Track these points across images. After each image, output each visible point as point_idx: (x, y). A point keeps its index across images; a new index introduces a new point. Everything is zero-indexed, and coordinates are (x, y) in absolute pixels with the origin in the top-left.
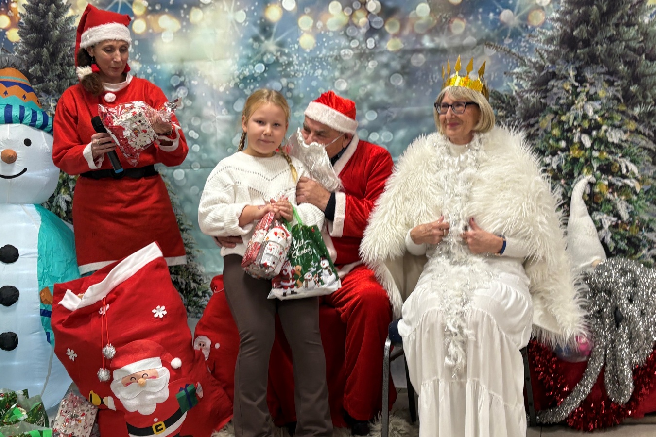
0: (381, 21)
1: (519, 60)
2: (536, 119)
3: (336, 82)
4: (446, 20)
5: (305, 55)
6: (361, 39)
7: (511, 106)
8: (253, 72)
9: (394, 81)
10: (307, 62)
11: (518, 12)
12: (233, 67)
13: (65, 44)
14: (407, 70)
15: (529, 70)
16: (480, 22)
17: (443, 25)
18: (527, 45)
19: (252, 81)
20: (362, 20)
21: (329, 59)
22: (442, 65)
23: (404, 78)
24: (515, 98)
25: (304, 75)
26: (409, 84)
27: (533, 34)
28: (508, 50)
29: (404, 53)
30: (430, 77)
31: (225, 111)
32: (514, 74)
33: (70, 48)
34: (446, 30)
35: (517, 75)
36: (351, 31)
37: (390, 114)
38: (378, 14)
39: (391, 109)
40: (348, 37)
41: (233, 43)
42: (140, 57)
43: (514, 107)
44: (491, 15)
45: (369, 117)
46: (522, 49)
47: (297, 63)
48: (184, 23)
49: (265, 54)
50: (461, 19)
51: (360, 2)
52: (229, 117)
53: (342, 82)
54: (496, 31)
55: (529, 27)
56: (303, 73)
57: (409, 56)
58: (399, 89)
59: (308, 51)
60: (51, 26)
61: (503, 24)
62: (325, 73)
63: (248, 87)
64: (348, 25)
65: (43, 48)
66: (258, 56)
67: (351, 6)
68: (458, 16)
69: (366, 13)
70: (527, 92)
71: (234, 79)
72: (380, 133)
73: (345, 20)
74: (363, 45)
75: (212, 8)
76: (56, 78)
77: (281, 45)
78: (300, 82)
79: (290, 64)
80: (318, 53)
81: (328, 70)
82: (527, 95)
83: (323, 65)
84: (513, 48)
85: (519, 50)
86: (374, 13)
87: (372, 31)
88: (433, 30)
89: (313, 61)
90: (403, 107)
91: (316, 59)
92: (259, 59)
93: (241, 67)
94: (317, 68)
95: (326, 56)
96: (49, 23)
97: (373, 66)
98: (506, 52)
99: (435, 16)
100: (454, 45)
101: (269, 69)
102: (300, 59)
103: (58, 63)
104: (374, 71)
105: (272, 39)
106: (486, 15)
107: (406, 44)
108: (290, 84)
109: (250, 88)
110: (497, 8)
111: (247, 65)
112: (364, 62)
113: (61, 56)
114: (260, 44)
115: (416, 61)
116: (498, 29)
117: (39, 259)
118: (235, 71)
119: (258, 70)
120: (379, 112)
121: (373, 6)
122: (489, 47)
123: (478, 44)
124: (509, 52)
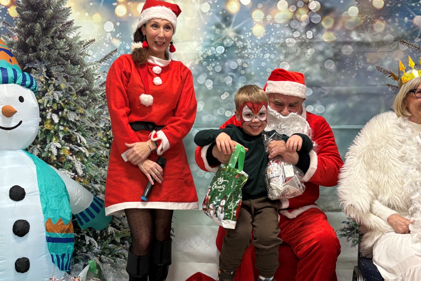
0: (319, 18)
3: (281, 64)
4: (370, 21)
5: (257, 41)
6: (302, 31)
8: (215, 53)
9: (327, 66)
10: (258, 47)
12: (198, 48)
13: (58, 21)
14: (338, 58)
16: (397, 24)
17: (368, 24)
19: (214, 60)
20: (304, 16)
21: (276, 45)
22: (365, 55)
23: (335, 64)
25: (256, 57)
26: (339, 68)
28: (418, 47)
29: (337, 44)
30: (356, 64)
33: (61, 25)
34: (369, 29)
36: (294, 24)
37: (323, 91)
38: (317, 13)
39: (324, 88)
40: (292, 28)
41: (199, 29)
42: (120, 35)
44: (406, 19)
45: (308, 93)
47: (250, 47)
49: (225, 38)
50: (382, 21)
51: (303, 1)
53: (286, 64)
54: (409, 31)
56: (254, 56)
57: (341, 46)
58: (331, 72)
59: (259, 38)
60: (46, 5)
61: (415, 26)
62: (273, 56)
63: (210, 65)
64: (292, 20)
65: (36, 23)
66: (219, 40)
67: (296, 4)
68: (380, 18)
69: (308, 11)
71: (199, 57)
72: (315, 106)
73: (289, 15)
74: (304, 36)
76: (46, 48)
77: (238, 32)
78: (252, 62)
79: (244, 48)
80: (267, 40)
81: (275, 54)
83: (271, 50)
86: (314, 11)
87: (311, 25)
88: (360, 28)
89: (263, 46)
90: (334, 86)
91: (266, 45)
92: (220, 42)
93: (205, 49)
94: (266, 52)
95: (274, 43)
96: (44, 3)
97: (311, 52)
98: (416, 48)
99: (362, 17)
100: (376, 40)
101: (228, 51)
102: (253, 44)
103: (49, 37)
104: (312, 57)
105: (231, 27)
106: (402, 19)
107: (338, 37)
108: (244, 64)
109: (212, 66)
110: (411, 14)
111: (209, 47)
112: (304, 49)
113: (53, 30)
114: (221, 30)
115: (345, 51)
116: (411, 31)
117: (41, 196)
118: (199, 51)
119: (219, 51)
120: (314, 89)
121: (314, 5)
122: (403, 43)
123: (395, 41)
124: (418, 49)
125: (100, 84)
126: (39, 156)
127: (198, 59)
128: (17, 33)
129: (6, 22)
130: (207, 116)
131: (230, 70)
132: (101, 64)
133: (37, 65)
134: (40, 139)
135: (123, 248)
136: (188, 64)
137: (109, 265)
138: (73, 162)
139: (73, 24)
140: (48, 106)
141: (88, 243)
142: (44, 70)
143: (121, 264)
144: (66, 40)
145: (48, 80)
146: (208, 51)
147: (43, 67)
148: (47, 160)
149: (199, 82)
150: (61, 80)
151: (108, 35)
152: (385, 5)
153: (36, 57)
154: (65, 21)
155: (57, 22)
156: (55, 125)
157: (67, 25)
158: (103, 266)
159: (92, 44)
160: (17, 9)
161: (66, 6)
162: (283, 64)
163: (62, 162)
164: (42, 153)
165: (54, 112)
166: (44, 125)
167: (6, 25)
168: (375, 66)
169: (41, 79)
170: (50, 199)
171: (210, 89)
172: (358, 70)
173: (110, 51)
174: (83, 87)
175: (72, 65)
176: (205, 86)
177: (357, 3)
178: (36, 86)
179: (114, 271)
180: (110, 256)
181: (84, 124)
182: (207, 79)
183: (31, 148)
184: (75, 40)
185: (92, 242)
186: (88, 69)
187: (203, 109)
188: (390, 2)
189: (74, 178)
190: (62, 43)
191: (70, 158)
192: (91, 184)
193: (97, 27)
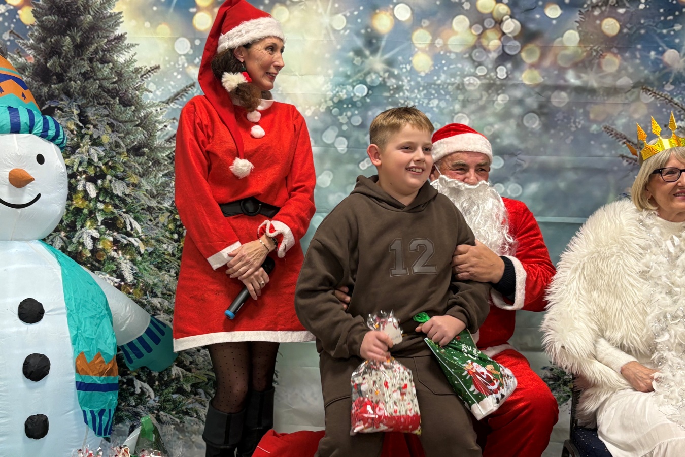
0: (517, 46)
3: (456, 116)
4: (597, 54)
5: (419, 79)
6: (490, 66)
8: (352, 95)
9: (528, 122)
10: (421, 89)
12: (326, 86)
13: (100, 34)
14: (546, 110)
16: (638, 61)
17: (593, 59)
19: (350, 106)
20: (493, 42)
21: (450, 87)
22: (588, 108)
23: (540, 120)
26: (546, 127)
28: (670, 98)
29: (543, 89)
30: (572, 121)
33: (106, 40)
34: (595, 67)
36: (477, 54)
37: (521, 162)
38: (515, 38)
39: (522, 157)
40: (474, 61)
41: (327, 56)
44: (653, 53)
47: (408, 88)
49: (369, 73)
50: (615, 55)
53: (464, 116)
54: (657, 73)
56: (414, 102)
57: (549, 93)
58: (533, 132)
59: (423, 74)
60: (82, 8)
61: (666, 66)
62: (443, 104)
63: (344, 114)
64: (474, 47)
65: (65, 36)
66: (359, 74)
67: (482, 23)
68: (612, 50)
69: (500, 35)
71: (326, 101)
72: (506, 184)
73: (471, 39)
74: (492, 74)
75: (303, 7)
76: (80, 77)
77: (390, 63)
79: (399, 89)
80: (436, 78)
81: (447, 101)
83: (441, 94)
84: (676, 96)
85: (683, 100)
86: (510, 35)
87: (504, 57)
89: (428, 87)
90: (537, 155)
91: (433, 86)
92: (361, 79)
93: (336, 87)
94: (432, 97)
95: (445, 83)
96: (79, 4)
97: (502, 100)
98: (667, 100)
99: (585, 47)
100: (605, 86)
101: (373, 93)
102: (412, 83)
103: (86, 58)
104: (504, 108)
105: (379, 54)
106: (646, 54)
107: (546, 78)
109: (346, 115)
110: (660, 46)
111: (343, 85)
112: (493, 95)
113: (92, 48)
114: (363, 59)
115: (557, 100)
116: (660, 72)
117: (69, 316)
118: (328, 91)
119: (359, 93)
120: (506, 159)
121: (511, 26)
122: (646, 92)
123: (634, 87)
124: (670, 101)
125: (167, 137)
126: (64, 250)
127: (324, 103)
128: (32, 51)
129: (14, 31)
130: (336, 195)
132: (169, 106)
133: (64, 103)
134: (65, 222)
135: (194, 401)
136: (309, 110)
137: (173, 426)
138: (119, 261)
139: (124, 40)
140: (80, 169)
141: (138, 391)
142: (76, 112)
143: (192, 426)
144: (113, 65)
145: (81, 128)
146: (342, 92)
147: (74, 107)
148: (77, 257)
149: (325, 140)
150: (103, 129)
151: (181, 59)
152: (620, 31)
153: (63, 90)
154: (112, 34)
155: (99, 36)
156: (90, 200)
157: (116, 41)
158: (162, 428)
159: (155, 74)
160: (34, 12)
161: (115, 10)
162: (459, 116)
163: (100, 261)
164: (68, 244)
165: (90, 179)
166: (72, 201)
167: (16, 36)
168: (602, 126)
169: (69, 125)
170: (82, 320)
171: (343, 152)
172: (575, 131)
173: (183, 86)
174: (138, 143)
175: (121, 106)
176: (334, 147)
177: (578, 25)
178: (64, 139)
179: (181, 437)
180: (174, 413)
181: (139, 201)
182: (337, 136)
183: (51, 237)
184: (128, 66)
185: (145, 390)
186: (147, 113)
187: (331, 184)
188: (629, 26)
189: (119, 287)
190: (106, 70)
191: (114, 254)
192: (146, 297)
193: (163, 47)
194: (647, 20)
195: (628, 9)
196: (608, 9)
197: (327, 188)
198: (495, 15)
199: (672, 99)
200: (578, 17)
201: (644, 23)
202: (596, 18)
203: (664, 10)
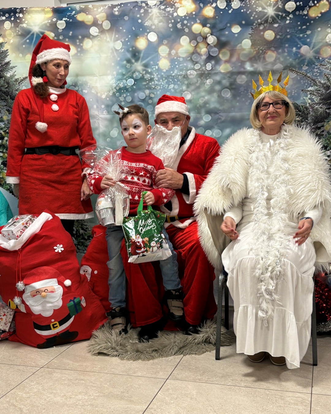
0: (217, 51)
1: (312, 81)
2: (322, 123)
3: (184, 93)
4: (262, 52)
5: (163, 74)
6: (202, 64)
7: (305, 114)
8: (126, 85)
9: (224, 94)
10: (164, 79)
11: (313, 48)
12: (112, 81)
14: (234, 87)
15: (319, 89)
16: (286, 54)
17: (260, 55)
18: (319, 71)
19: (125, 91)
20: (203, 50)
21: (179, 77)
23: (231, 92)
24: (309, 109)
25: (162, 88)
26: (234, 96)
27: (323, 63)
28: (305, 74)
29: (232, 74)
30: (249, 91)
31: (105, 112)
32: (308, 91)
34: (262, 59)
35: (311, 92)
36: (195, 57)
37: (220, 117)
38: (215, 46)
39: (221, 114)
40: (193, 61)
41: (113, 64)
43: (307, 115)
44: (294, 49)
45: (206, 119)
46: (314, 74)
47: (157, 79)
48: (79, 49)
49: (134, 72)
50: (273, 51)
51: (202, 37)
52: (108, 116)
53: (188, 93)
54: (297, 60)
55: (321, 58)
57: (235, 76)
58: (227, 100)
59: (165, 71)
61: (302, 56)
62: (176, 87)
63: (122, 96)
64: (193, 53)
66: (129, 73)
67: (196, 40)
68: (271, 49)
69: (207, 45)
70: (317, 104)
71: (112, 89)
72: (213, 130)
73: (191, 49)
74: (203, 68)
75: (99, 38)
77: (146, 66)
78: (158, 93)
79: (152, 80)
80: (172, 72)
81: (178, 85)
82: (317, 107)
83: (175, 81)
84: (308, 73)
85: (313, 74)
86: (212, 45)
87: (210, 58)
88: (253, 59)
90: (230, 112)
91: (170, 77)
92: (130, 75)
93: (118, 81)
94: (170, 83)
95: (177, 75)
97: (209, 82)
98: (303, 75)
99: (255, 48)
100: (267, 70)
101: (137, 83)
102: (159, 76)
104: (210, 87)
105: (140, 61)
106: (290, 49)
107: (233, 68)
108: (151, 94)
109: (123, 96)
110: (299, 44)
111: (121, 80)
112: (204, 80)
114: (131, 65)
115: (240, 80)
116: (299, 59)
118: (113, 84)
119: (129, 83)
120: (212, 116)
121: (212, 40)
122: (292, 71)
123: (284, 69)
124: (305, 76)
127: (112, 91)
131: (139, 100)
136: (104, 95)
139: (10, 64)
144: (5, 78)
150: (4, 113)
152: (275, 37)
154: (4, 62)
157: (5, 65)
159: (25, 81)
161: (4, 49)
162: (185, 93)
175: (11, 100)
177: (250, 36)
184: (12, 78)
187: (118, 135)
188: (280, 34)
190: (2, 81)
194: (291, 30)
195: (280, 24)
196: (268, 25)
197: (116, 137)
198: (202, 34)
199: (306, 74)
200: (250, 31)
201: (289, 31)
202: (261, 31)
203: (300, 23)
